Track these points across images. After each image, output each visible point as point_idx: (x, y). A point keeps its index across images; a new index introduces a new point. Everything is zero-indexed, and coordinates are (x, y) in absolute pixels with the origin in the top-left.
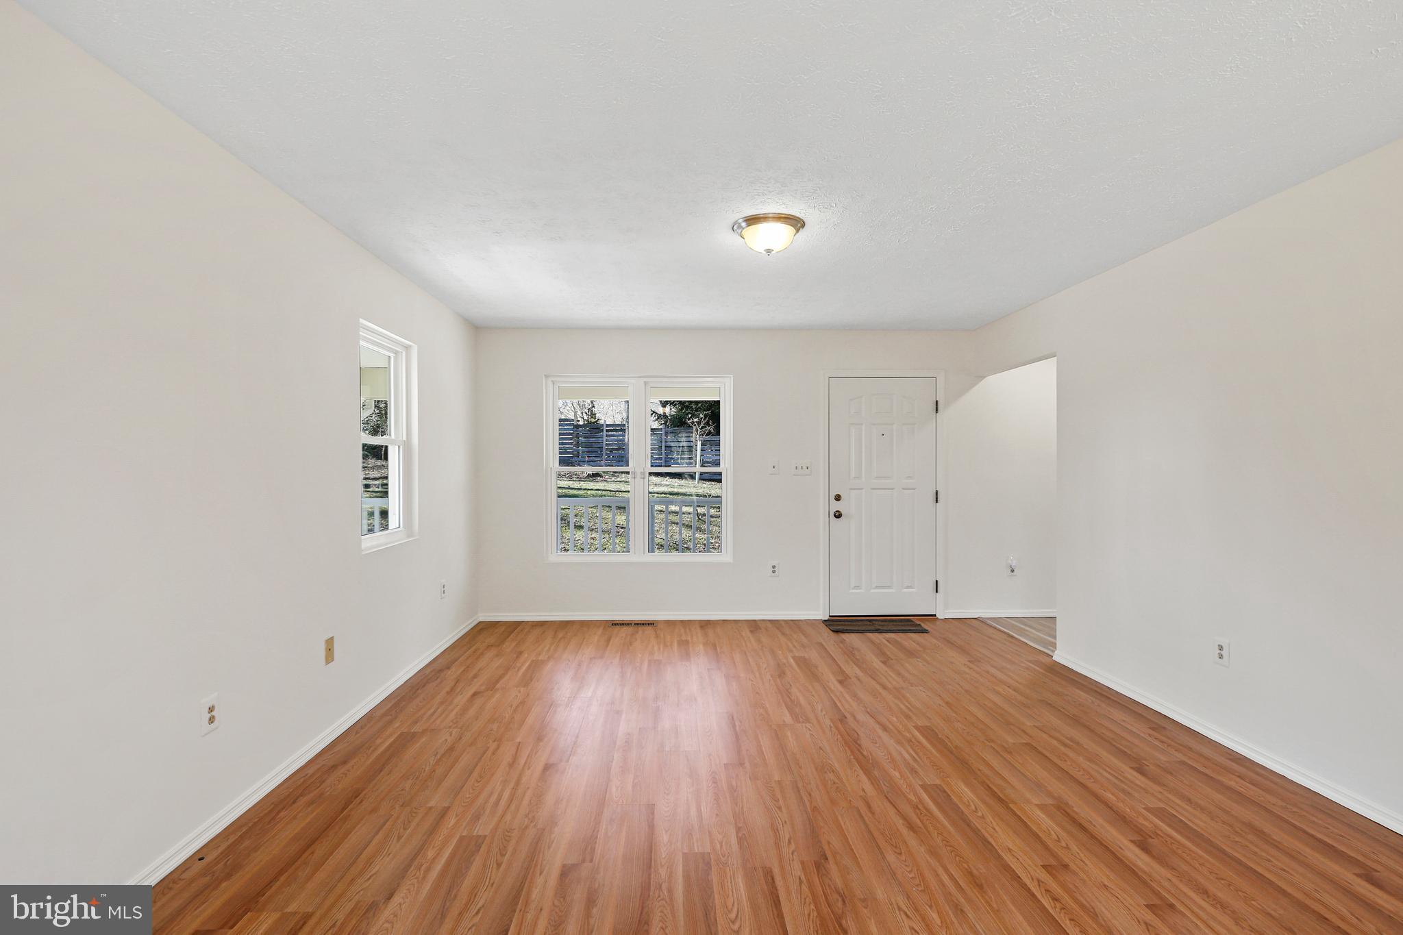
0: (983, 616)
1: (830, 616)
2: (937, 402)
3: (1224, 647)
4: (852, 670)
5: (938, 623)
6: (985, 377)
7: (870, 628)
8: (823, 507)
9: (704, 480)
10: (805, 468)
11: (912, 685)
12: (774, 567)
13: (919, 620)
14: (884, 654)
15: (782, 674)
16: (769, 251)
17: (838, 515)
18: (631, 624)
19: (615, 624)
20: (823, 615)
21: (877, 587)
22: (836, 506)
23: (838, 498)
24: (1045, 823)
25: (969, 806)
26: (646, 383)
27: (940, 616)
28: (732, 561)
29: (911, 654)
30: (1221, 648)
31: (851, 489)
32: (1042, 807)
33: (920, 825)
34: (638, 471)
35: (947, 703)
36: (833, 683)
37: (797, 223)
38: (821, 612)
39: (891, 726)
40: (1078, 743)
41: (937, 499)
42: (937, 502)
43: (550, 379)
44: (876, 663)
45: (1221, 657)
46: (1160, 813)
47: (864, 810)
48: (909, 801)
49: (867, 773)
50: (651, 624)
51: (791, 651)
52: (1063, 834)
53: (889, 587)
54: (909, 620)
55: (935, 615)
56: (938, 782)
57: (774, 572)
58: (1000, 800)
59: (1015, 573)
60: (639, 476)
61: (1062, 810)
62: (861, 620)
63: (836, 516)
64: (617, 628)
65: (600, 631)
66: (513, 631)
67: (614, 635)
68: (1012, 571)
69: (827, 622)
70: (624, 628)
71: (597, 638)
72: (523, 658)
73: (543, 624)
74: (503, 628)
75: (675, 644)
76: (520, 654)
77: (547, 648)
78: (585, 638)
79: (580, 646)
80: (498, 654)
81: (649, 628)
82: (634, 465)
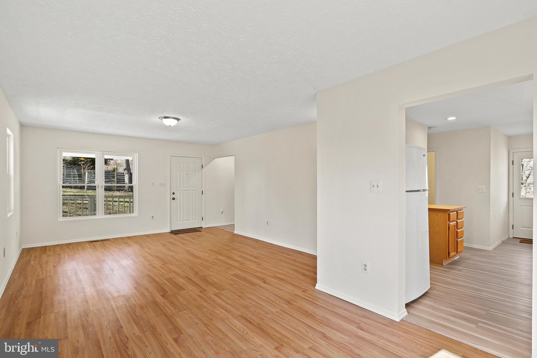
0: (215, 226)
2: (202, 165)
4: (184, 242)
5: (202, 229)
6: (215, 159)
7: (185, 232)
8: (169, 196)
10: (163, 184)
11: (202, 242)
12: (152, 216)
13: (198, 229)
14: (192, 237)
15: (165, 246)
16: (170, 126)
17: (174, 199)
18: (99, 241)
19: (92, 241)
20: (169, 230)
21: (185, 220)
22: (173, 196)
23: (174, 194)
24: (239, 259)
25: (223, 260)
26: (103, 153)
27: (204, 227)
28: (137, 216)
29: (199, 236)
30: (267, 222)
31: (178, 191)
32: (238, 257)
34: (100, 185)
35: (213, 245)
36: (181, 245)
38: (168, 230)
39: (201, 251)
41: (202, 193)
43: (59, 150)
44: (191, 239)
45: (267, 224)
46: (259, 254)
47: (202, 264)
48: (211, 261)
49: (200, 259)
50: (108, 240)
51: (164, 240)
52: (242, 260)
53: (189, 220)
54: (196, 229)
55: (202, 227)
57: (152, 218)
58: (230, 258)
60: (100, 187)
61: (241, 257)
62: (182, 231)
63: (173, 199)
64: (94, 243)
65: (87, 244)
66: (46, 249)
67: (95, 245)
68: (222, 213)
69: (171, 232)
70: (97, 243)
71: (88, 246)
72: (62, 255)
73: (58, 245)
74: (39, 249)
75: (123, 244)
76: (59, 254)
77: (69, 251)
78: (83, 247)
79: (84, 249)
80: (49, 256)
81: (108, 241)
82: (98, 183)
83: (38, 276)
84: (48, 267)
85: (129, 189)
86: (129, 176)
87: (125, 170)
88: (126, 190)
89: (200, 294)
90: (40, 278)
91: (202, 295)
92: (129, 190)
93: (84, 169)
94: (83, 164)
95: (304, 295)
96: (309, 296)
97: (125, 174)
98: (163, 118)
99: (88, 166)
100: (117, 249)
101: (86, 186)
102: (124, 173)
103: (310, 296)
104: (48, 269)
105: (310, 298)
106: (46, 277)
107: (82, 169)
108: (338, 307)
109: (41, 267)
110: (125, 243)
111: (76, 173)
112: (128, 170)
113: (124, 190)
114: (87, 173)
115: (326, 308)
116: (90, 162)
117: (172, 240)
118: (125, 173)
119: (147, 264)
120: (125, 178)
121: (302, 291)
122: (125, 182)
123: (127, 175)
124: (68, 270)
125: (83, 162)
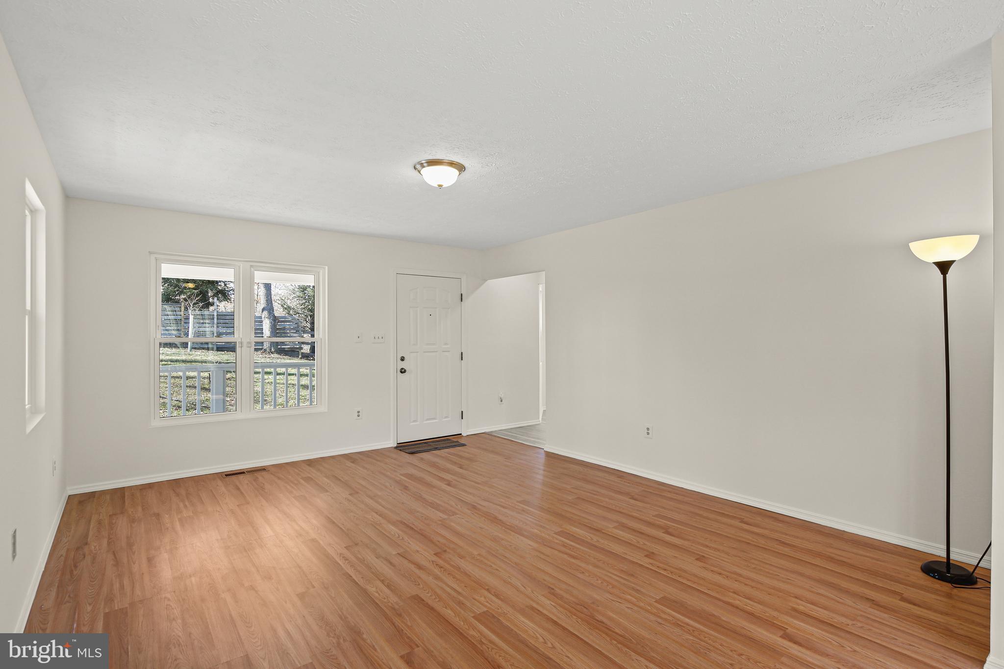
0: (487, 431)
1: (398, 444)
2: (462, 294)
3: (650, 428)
4: (447, 476)
5: (463, 438)
6: (486, 280)
8: (393, 365)
9: (195, 348)
10: (380, 337)
11: (491, 478)
12: (358, 412)
13: (454, 438)
16: (440, 186)
17: (403, 371)
18: (244, 473)
19: (229, 475)
21: (428, 419)
22: (402, 365)
23: (403, 359)
26: (252, 267)
27: (464, 434)
28: (326, 410)
29: (470, 459)
30: (648, 429)
31: (411, 352)
33: (576, 554)
34: (245, 342)
37: (461, 168)
38: (392, 442)
39: (505, 505)
40: (598, 492)
41: (462, 357)
42: (462, 360)
44: (457, 469)
45: (648, 434)
47: (541, 556)
48: (558, 544)
50: (263, 469)
51: (397, 472)
53: (434, 419)
54: (448, 439)
55: (461, 434)
56: (561, 530)
57: (358, 416)
59: (502, 402)
60: (245, 345)
61: (625, 527)
62: (420, 444)
63: (401, 372)
64: (234, 477)
65: (220, 483)
66: (123, 497)
67: (238, 484)
68: (501, 401)
69: (401, 448)
70: (241, 477)
71: (223, 489)
72: (166, 519)
73: (150, 486)
74: (108, 497)
75: (302, 481)
76: (158, 516)
77: (181, 505)
78: (211, 491)
79: (216, 498)
80: (132, 521)
81: (264, 473)
82: (241, 336)
83: (110, 599)
84: (134, 564)
85: (271, 347)
86: (272, 323)
87: (263, 310)
88: (265, 350)
89: (435, 558)
90: (117, 609)
91: (441, 562)
92: (271, 350)
93: (186, 309)
94: (185, 300)
95: (651, 564)
96: (661, 565)
97: (263, 319)
98: (425, 165)
99: (194, 304)
100: (294, 497)
101: (189, 343)
102: (261, 317)
103: (665, 566)
104: (135, 568)
105: (665, 570)
106: (132, 604)
107: (183, 309)
108: (732, 591)
109: (117, 563)
110: (308, 480)
111: (172, 317)
112: (270, 310)
113: (262, 349)
114: (191, 317)
115: (706, 592)
116: (197, 296)
117: (412, 471)
118: (263, 317)
119: (394, 553)
120: (264, 327)
121: (645, 556)
122: (262, 333)
123: (266, 319)
124: (190, 576)
125: (183, 296)
